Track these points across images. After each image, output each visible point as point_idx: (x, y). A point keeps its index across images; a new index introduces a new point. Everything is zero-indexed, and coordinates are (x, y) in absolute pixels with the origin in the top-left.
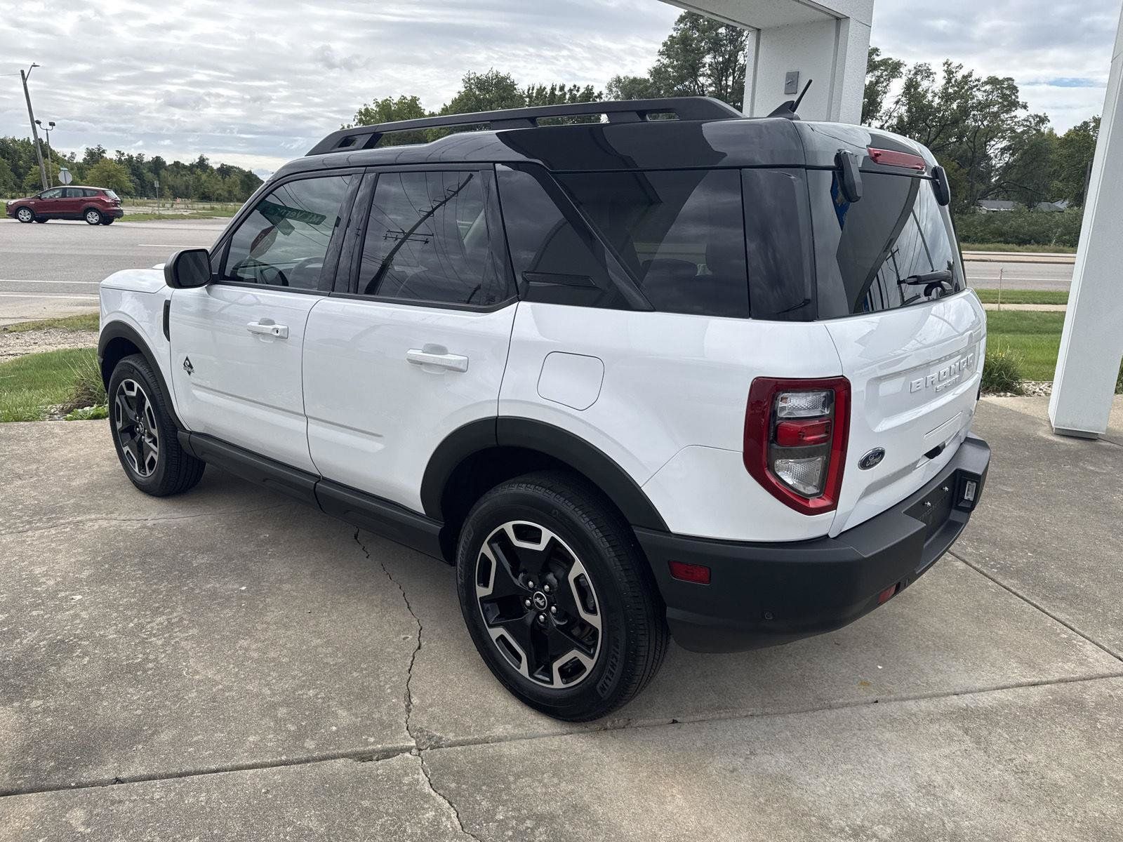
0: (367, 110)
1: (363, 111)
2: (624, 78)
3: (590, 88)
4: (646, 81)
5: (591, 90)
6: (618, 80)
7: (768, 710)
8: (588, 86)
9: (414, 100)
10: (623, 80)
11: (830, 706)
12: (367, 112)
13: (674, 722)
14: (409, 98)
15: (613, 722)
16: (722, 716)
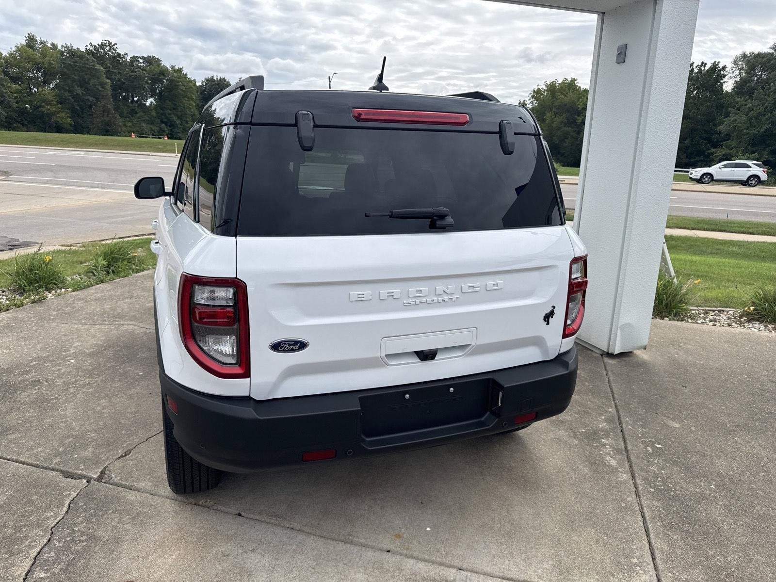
0: (538, 89)
1: (536, 90)
2: (750, 54)
3: (717, 63)
4: (769, 54)
5: (718, 65)
6: (744, 56)
7: (304, 529)
8: (715, 62)
9: (573, 80)
10: (749, 55)
11: (352, 542)
12: (538, 92)
13: (240, 515)
14: (570, 79)
15: (206, 502)
16: (272, 521)
